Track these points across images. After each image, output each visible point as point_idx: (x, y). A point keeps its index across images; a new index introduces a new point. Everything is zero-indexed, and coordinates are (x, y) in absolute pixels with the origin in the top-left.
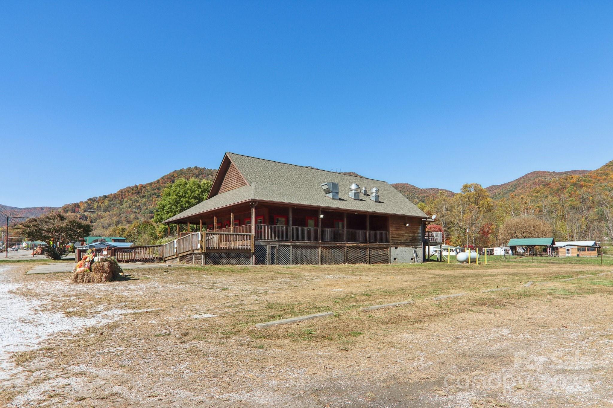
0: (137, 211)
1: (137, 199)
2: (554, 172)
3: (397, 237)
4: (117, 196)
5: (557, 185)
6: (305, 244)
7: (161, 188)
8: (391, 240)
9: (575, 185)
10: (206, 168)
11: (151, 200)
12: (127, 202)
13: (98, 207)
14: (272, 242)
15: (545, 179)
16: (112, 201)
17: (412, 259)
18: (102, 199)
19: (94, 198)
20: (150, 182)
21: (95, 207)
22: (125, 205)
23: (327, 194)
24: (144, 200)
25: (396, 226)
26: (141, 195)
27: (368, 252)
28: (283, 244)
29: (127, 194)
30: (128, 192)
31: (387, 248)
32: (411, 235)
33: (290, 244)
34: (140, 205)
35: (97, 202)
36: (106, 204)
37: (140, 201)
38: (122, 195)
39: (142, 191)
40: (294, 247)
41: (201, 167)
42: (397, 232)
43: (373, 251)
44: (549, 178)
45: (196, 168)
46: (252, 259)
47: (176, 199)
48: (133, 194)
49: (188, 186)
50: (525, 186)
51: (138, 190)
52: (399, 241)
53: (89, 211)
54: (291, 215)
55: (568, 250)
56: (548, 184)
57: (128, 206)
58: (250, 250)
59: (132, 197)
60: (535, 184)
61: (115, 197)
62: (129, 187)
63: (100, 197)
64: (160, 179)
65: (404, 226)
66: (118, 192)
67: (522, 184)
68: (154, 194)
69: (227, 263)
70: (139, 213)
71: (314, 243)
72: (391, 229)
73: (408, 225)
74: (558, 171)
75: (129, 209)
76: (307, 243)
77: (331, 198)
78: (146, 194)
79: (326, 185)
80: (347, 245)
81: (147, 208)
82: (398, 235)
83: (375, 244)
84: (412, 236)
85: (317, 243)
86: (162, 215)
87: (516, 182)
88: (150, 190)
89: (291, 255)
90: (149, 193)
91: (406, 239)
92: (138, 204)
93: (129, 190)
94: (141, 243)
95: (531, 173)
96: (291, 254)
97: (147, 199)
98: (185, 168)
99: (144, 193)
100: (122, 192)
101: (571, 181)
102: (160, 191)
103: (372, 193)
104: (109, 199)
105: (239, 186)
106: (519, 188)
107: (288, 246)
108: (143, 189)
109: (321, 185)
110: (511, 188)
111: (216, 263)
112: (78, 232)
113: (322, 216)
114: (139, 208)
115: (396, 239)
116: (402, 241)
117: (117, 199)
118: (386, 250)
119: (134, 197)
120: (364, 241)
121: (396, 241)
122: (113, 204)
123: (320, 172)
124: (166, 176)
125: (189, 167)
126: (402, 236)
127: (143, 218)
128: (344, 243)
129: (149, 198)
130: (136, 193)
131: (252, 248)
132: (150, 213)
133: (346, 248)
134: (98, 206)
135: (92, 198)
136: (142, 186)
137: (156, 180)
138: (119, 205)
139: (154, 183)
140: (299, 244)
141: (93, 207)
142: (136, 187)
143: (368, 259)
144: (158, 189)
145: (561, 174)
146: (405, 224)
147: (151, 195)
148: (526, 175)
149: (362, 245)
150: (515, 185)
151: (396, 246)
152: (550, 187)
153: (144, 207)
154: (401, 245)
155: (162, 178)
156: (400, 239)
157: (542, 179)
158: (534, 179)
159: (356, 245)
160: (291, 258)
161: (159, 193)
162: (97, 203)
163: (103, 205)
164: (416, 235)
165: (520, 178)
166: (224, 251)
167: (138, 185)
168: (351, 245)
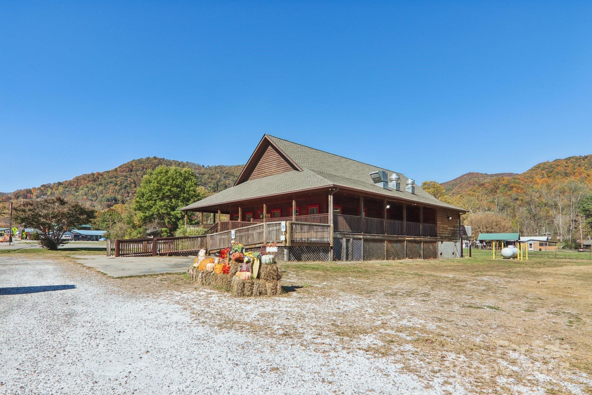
0: (93, 199)
1: (94, 186)
2: (486, 174)
3: (443, 230)
4: (72, 183)
5: (491, 186)
6: (374, 237)
7: (119, 176)
8: (438, 233)
9: (506, 186)
10: (166, 159)
11: (108, 188)
12: (82, 189)
13: (51, 194)
14: (347, 234)
15: (479, 180)
16: (67, 188)
17: (453, 253)
18: (56, 185)
19: (48, 184)
20: (107, 170)
21: (49, 193)
22: (81, 192)
23: (375, 183)
24: (101, 188)
25: (442, 220)
26: (98, 183)
27: (422, 247)
28: (356, 236)
29: (83, 181)
30: (84, 179)
31: (435, 242)
32: (452, 229)
33: (361, 237)
34: (97, 192)
35: (51, 188)
36: (60, 190)
37: (96, 189)
38: (77, 182)
39: (98, 178)
40: (366, 240)
41: (160, 158)
42: (442, 225)
43: (425, 245)
44: (482, 179)
45: (155, 158)
46: (331, 254)
47: (158, 187)
48: (89, 181)
49: (169, 174)
50: (461, 186)
51: (95, 178)
52: (444, 235)
53: (42, 197)
54: (363, 205)
55: (531, 245)
56: (483, 185)
57: (83, 193)
58: (329, 244)
59: (88, 185)
60: (470, 184)
61: (70, 184)
62: (86, 175)
63: (54, 184)
64: (118, 168)
65: (446, 219)
66: (73, 179)
67: (459, 183)
68: (111, 183)
69: (308, 259)
70: (95, 201)
71: (381, 236)
72: (438, 222)
73: (450, 218)
74: (489, 173)
75: (85, 197)
76: (376, 236)
77: (381, 188)
78: (103, 182)
79: (377, 173)
80: (407, 239)
81: (103, 196)
82: (443, 228)
83: (427, 238)
85: (383, 236)
86: (142, 202)
87: (454, 182)
88: (107, 178)
89: (362, 250)
90: (106, 181)
91: (448, 233)
92: (94, 192)
93: (85, 178)
94: (117, 231)
95: (467, 174)
96: (362, 248)
97: (103, 187)
98: (144, 158)
99: (101, 181)
100: (78, 179)
101: (503, 182)
102: (118, 180)
103: (407, 185)
104: (64, 186)
105: (280, 172)
106: (457, 187)
107: (360, 239)
108: (100, 177)
109: (370, 173)
110: (450, 187)
111: (299, 259)
112: (81, 219)
113: (388, 207)
114: (96, 195)
115: (442, 233)
116: (446, 235)
117: (72, 187)
118: (434, 244)
119: (90, 185)
120: (418, 235)
121: (442, 235)
122: (68, 191)
123: (350, 162)
124: (124, 165)
125: (148, 157)
126: (446, 230)
127: (100, 206)
128: (404, 237)
129: (106, 186)
130: (92, 180)
131: (331, 241)
132: (107, 201)
133: (406, 242)
134: (51, 192)
135: (46, 185)
136: (99, 174)
137: (114, 168)
138: (74, 192)
139: (112, 171)
140: (369, 237)
141: (46, 194)
142: (93, 174)
143: (422, 253)
144: (116, 177)
145: (492, 176)
146: (448, 218)
147: (108, 183)
148: (462, 176)
149: (418, 239)
150: (453, 185)
151: (442, 240)
152: (485, 187)
153: (101, 195)
154: (445, 239)
155: (120, 167)
156: (445, 232)
157: (476, 179)
158: (470, 180)
159: (413, 238)
160: (362, 252)
161: (117, 182)
162: (51, 190)
163: (58, 192)
164: (456, 229)
165: (457, 179)
166: (306, 245)
167: (95, 172)
168: (410, 239)
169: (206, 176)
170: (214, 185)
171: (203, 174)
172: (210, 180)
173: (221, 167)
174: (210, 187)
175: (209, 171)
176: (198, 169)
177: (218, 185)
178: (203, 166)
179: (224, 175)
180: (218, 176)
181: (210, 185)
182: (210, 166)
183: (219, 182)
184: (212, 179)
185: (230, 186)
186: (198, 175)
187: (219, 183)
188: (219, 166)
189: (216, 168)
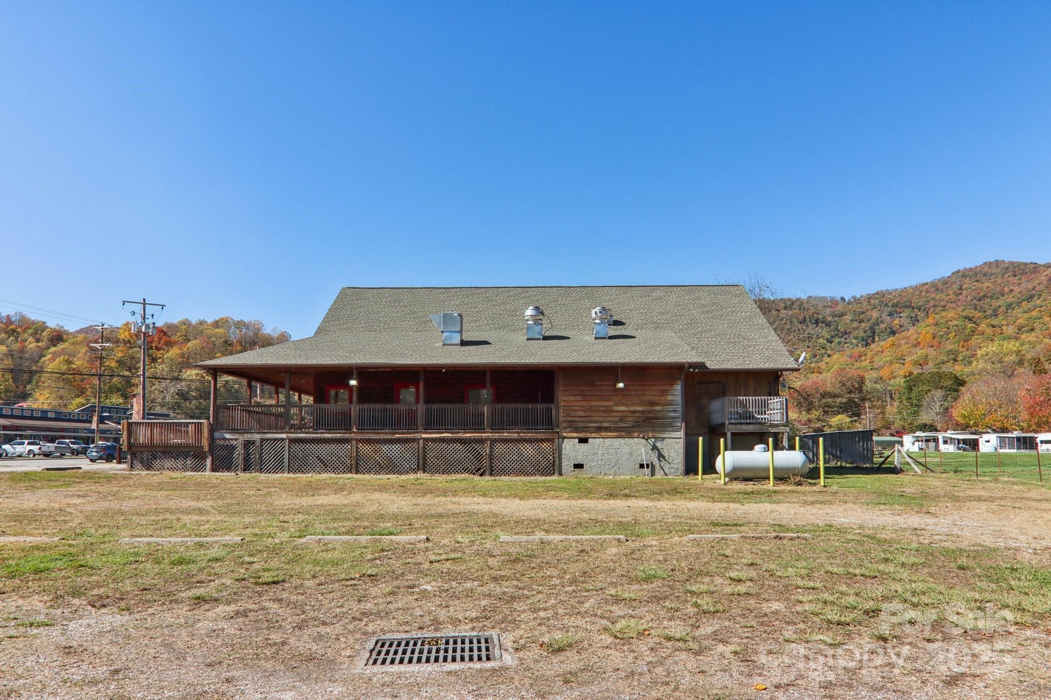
3: (587, 414)
6: (321, 435)
8: (564, 421)
17: (643, 466)
25: (582, 391)
27: (487, 451)
28: (269, 435)
31: (550, 441)
32: (639, 409)
33: (284, 436)
40: (295, 441)
42: (584, 404)
43: (503, 447)
46: (208, 463)
52: (596, 425)
71: (340, 433)
72: (564, 398)
73: (621, 385)
76: (324, 433)
80: (424, 436)
82: (590, 409)
83: (507, 433)
84: (642, 412)
85: (345, 433)
89: (286, 456)
91: (619, 418)
96: (287, 453)
107: (283, 440)
111: (148, 467)
113: (354, 382)
115: (583, 419)
116: (607, 425)
118: (544, 445)
120: (477, 427)
121: (582, 425)
126: (604, 412)
128: (416, 433)
133: (421, 442)
143: (487, 465)
146: (611, 384)
149: (469, 435)
151: (582, 435)
154: (599, 433)
156: (595, 419)
159: (450, 435)
160: (286, 460)
164: (658, 408)
166: (160, 449)
168: (438, 436)
169: (848, 318)
170: (865, 332)
171: (842, 315)
172: (855, 324)
173: (881, 295)
174: (856, 338)
175: (855, 307)
176: (831, 307)
177: (874, 332)
178: (843, 299)
179: (889, 309)
180: (875, 314)
181: (856, 333)
182: (858, 296)
183: (878, 324)
184: (861, 321)
185: (902, 329)
186: (829, 318)
187: (876, 327)
188: (877, 293)
189: (870, 298)
